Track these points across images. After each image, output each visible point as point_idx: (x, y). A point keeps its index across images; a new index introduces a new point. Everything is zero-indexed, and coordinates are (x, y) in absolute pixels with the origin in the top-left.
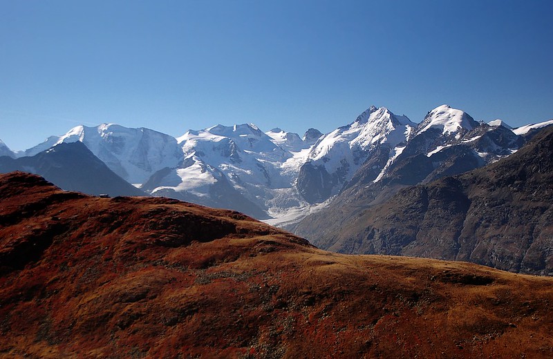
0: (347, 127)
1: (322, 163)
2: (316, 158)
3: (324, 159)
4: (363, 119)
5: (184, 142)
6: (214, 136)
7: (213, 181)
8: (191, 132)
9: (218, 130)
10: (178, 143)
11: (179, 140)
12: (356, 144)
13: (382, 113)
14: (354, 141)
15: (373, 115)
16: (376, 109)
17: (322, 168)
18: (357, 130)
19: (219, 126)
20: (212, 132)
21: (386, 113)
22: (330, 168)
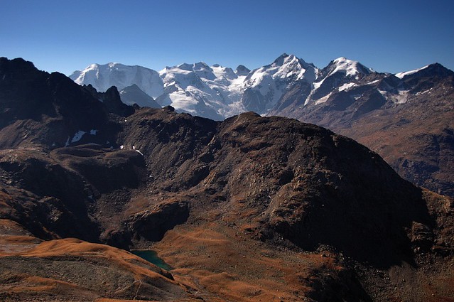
0: (269, 66)
1: (258, 89)
2: (253, 86)
3: (259, 86)
4: (279, 61)
5: (165, 75)
6: (183, 71)
7: (196, 102)
8: (168, 68)
9: (185, 67)
10: (161, 75)
11: (161, 73)
12: (277, 77)
13: (292, 58)
14: (275, 75)
15: (286, 59)
16: (287, 56)
17: (258, 92)
18: (276, 68)
19: (185, 64)
20: (180, 68)
21: (294, 58)
22: (264, 92)
